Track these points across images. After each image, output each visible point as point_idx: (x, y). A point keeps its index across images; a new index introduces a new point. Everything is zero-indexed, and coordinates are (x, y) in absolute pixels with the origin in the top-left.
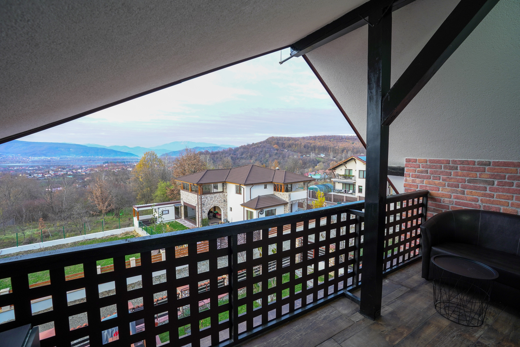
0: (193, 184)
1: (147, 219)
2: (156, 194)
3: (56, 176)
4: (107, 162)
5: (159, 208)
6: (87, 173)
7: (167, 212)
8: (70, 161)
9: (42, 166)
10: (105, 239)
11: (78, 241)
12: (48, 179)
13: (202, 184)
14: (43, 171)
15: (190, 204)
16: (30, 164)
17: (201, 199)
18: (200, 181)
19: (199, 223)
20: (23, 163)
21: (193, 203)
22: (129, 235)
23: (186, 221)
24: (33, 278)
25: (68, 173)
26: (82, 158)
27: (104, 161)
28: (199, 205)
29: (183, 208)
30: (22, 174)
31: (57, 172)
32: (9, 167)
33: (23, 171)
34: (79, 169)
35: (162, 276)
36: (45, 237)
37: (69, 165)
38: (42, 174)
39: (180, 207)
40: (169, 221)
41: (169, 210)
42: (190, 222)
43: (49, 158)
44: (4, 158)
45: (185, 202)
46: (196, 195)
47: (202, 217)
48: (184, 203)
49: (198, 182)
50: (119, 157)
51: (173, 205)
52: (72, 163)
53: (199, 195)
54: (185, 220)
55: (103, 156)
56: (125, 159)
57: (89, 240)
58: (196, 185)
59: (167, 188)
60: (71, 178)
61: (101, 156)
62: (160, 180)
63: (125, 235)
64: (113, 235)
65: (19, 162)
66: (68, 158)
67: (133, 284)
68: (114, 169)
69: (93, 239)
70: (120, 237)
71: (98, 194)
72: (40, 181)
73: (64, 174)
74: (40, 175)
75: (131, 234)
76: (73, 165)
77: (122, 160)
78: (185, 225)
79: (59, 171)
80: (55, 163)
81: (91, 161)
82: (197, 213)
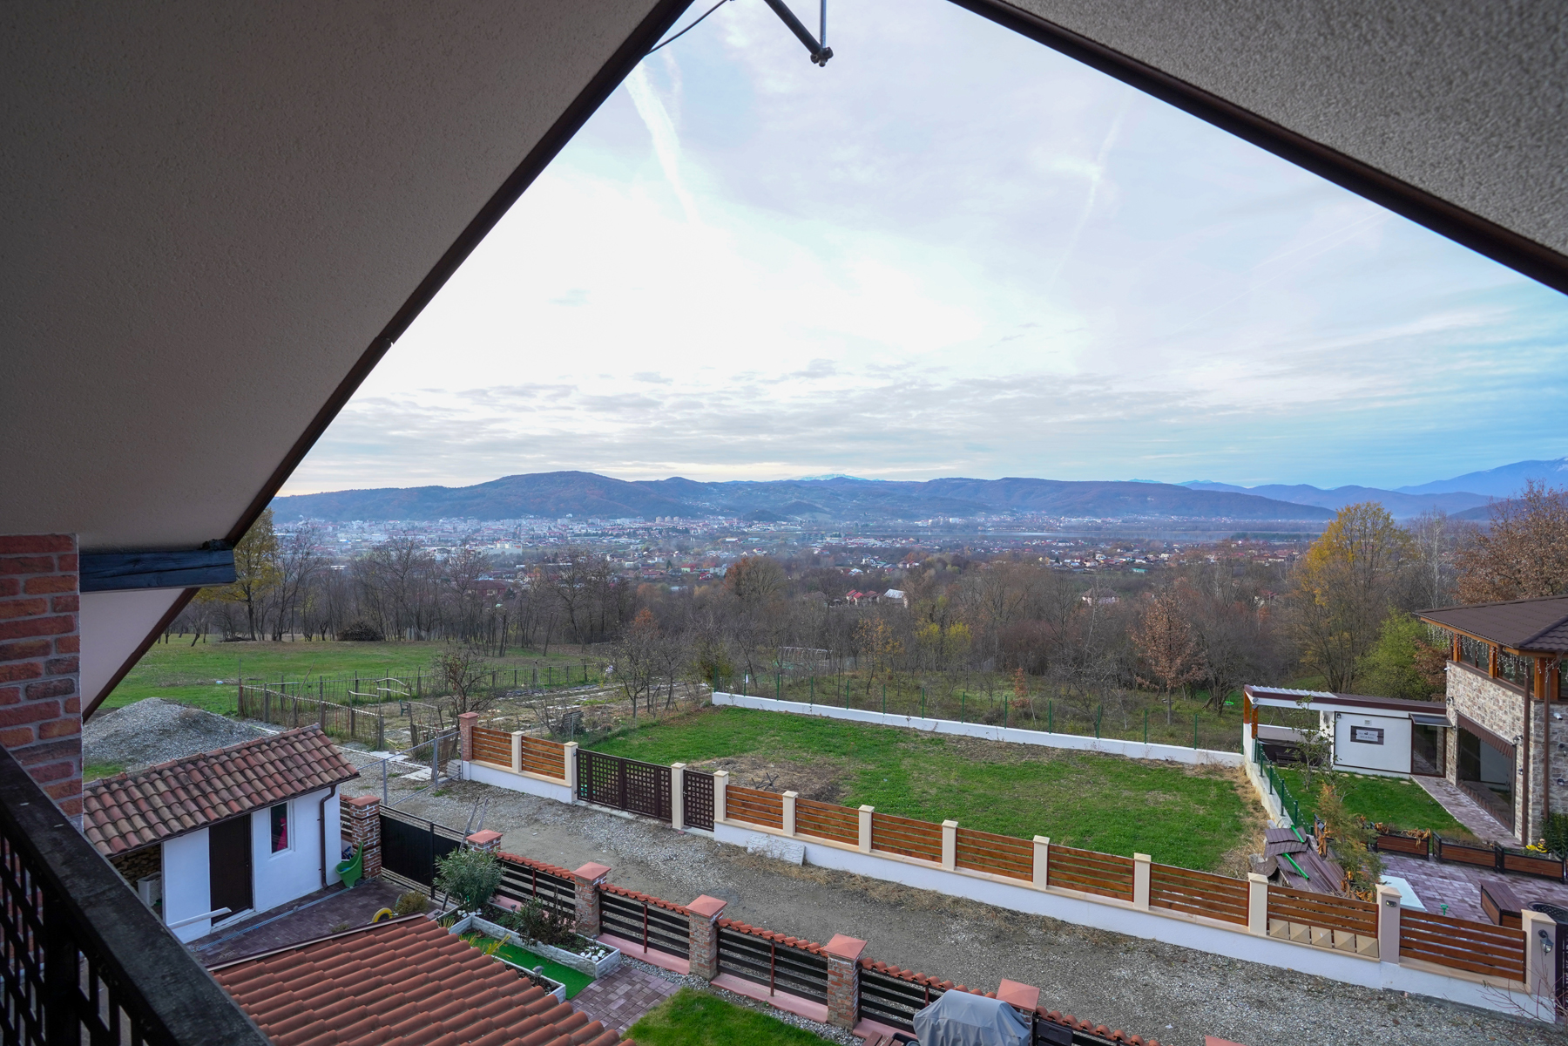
0: (1501, 647)
1: (1288, 742)
2: (1372, 659)
3: (1109, 566)
4: (1244, 536)
5: (1338, 714)
6: (1182, 564)
7: (1374, 736)
8: (1145, 528)
9: (1082, 539)
10: (1145, 765)
11: (1080, 750)
12: (1090, 573)
13: (1553, 652)
14: (1083, 553)
15: (1486, 726)
16: (1062, 535)
17: (1548, 718)
18: (1541, 640)
19: (1530, 825)
20: (1048, 531)
21: (1501, 728)
22: (1221, 776)
23: (1464, 798)
24: (952, 806)
25: (1137, 561)
26: (1174, 522)
27: (1232, 533)
28: (1532, 743)
29: (1452, 740)
30: (1044, 558)
31: (1112, 556)
32: (1026, 538)
33: (1045, 550)
34: (1164, 552)
35: (1239, 966)
36: (1023, 718)
37: (1142, 540)
38: (1081, 559)
39: (1440, 731)
40: (1379, 773)
41: (1382, 730)
42: (1481, 805)
43: (1099, 521)
44: (1018, 519)
45: (1466, 712)
46: (1520, 698)
47: (1547, 804)
48: (1461, 718)
49: (1531, 642)
50: (1284, 520)
51: (1405, 714)
52: (1149, 536)
53: (1536, 702)
54: (1459, 792)
55: (1234, 518)
56: (1304, 528)
57: (1106, 754)
58: (1516, 653)
59: (1419, 644)
60: (1141, 575)
61: (1227, 516)
62: (1392, 610)
63: (1209, 773)
64: (1171, 763)
65: (1042, 530)
66: (1140, 521)
67: (1135, 939)
68: (1260, 556)
69: (1117, 755)
70: (1189, 773)
71: (1160, 628)
72: (1075, 576)
73: (1127, 563)
74: (1077, 562)
75: (1228, 777)
76: (1150, 541)
77: (1293, 530)
78: (1452, 811)
79: (1117, 554)
80: (1110, 534)
81: (1197, 532)
82: (1520, 777)
